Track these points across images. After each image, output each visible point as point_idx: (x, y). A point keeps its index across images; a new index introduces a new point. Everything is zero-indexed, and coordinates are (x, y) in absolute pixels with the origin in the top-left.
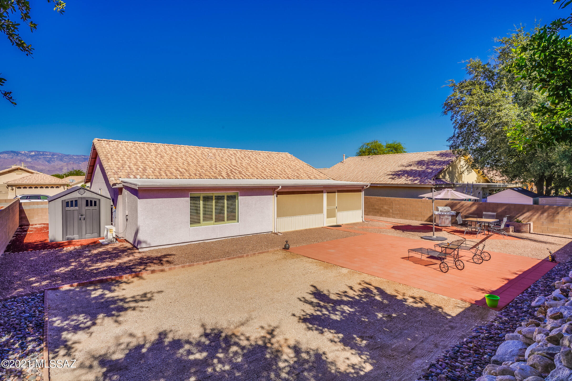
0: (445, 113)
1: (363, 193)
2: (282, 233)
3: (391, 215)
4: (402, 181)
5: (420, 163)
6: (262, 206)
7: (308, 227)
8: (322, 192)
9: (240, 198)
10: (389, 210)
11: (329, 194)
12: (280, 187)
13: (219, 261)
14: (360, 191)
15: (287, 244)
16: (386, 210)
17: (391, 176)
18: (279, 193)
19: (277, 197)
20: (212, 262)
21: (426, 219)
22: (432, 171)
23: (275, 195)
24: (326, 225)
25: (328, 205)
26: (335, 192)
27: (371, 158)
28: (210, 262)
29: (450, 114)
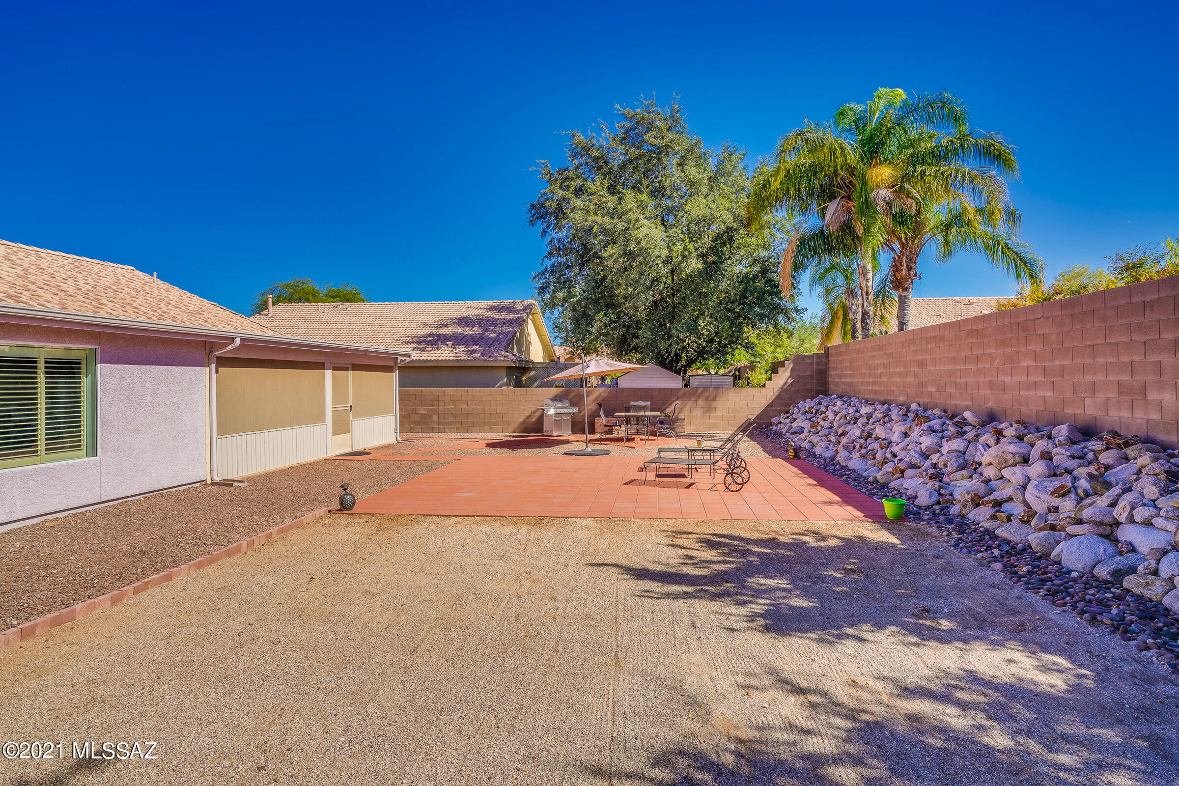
0: (532, 223)
1: (395, 376)
2: (243, 482)
3: (436, 426)
4: (445, 354)
5: (464, 321)
6: (174, 400)
7: (294, 462)
8: (321, 366)
9: (103, 369)
10: (430, 417)
11: (336, 372)
12: (238, 341)
13: (168, 578)
14: (389, 369)
15: (347, 494)
16: (422, 416)
17: (415, 345)
18: (223, 362)
19: (217, 372)
20: (146, 586)
21: (512, 428)
22: (497, 336)
23: (213, 366)
24: (332, 453)
25: (334, 402)
26: (347, 369)
27: (340, 307)
28: (136, 591)
29: (540, 226)
